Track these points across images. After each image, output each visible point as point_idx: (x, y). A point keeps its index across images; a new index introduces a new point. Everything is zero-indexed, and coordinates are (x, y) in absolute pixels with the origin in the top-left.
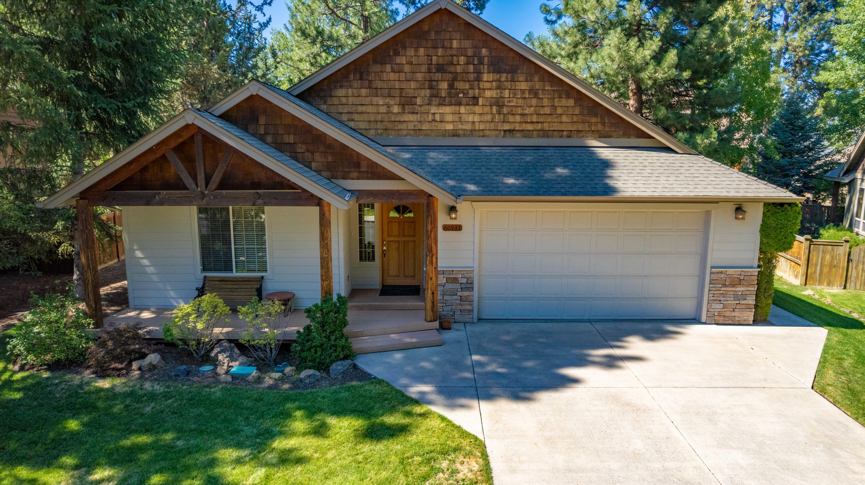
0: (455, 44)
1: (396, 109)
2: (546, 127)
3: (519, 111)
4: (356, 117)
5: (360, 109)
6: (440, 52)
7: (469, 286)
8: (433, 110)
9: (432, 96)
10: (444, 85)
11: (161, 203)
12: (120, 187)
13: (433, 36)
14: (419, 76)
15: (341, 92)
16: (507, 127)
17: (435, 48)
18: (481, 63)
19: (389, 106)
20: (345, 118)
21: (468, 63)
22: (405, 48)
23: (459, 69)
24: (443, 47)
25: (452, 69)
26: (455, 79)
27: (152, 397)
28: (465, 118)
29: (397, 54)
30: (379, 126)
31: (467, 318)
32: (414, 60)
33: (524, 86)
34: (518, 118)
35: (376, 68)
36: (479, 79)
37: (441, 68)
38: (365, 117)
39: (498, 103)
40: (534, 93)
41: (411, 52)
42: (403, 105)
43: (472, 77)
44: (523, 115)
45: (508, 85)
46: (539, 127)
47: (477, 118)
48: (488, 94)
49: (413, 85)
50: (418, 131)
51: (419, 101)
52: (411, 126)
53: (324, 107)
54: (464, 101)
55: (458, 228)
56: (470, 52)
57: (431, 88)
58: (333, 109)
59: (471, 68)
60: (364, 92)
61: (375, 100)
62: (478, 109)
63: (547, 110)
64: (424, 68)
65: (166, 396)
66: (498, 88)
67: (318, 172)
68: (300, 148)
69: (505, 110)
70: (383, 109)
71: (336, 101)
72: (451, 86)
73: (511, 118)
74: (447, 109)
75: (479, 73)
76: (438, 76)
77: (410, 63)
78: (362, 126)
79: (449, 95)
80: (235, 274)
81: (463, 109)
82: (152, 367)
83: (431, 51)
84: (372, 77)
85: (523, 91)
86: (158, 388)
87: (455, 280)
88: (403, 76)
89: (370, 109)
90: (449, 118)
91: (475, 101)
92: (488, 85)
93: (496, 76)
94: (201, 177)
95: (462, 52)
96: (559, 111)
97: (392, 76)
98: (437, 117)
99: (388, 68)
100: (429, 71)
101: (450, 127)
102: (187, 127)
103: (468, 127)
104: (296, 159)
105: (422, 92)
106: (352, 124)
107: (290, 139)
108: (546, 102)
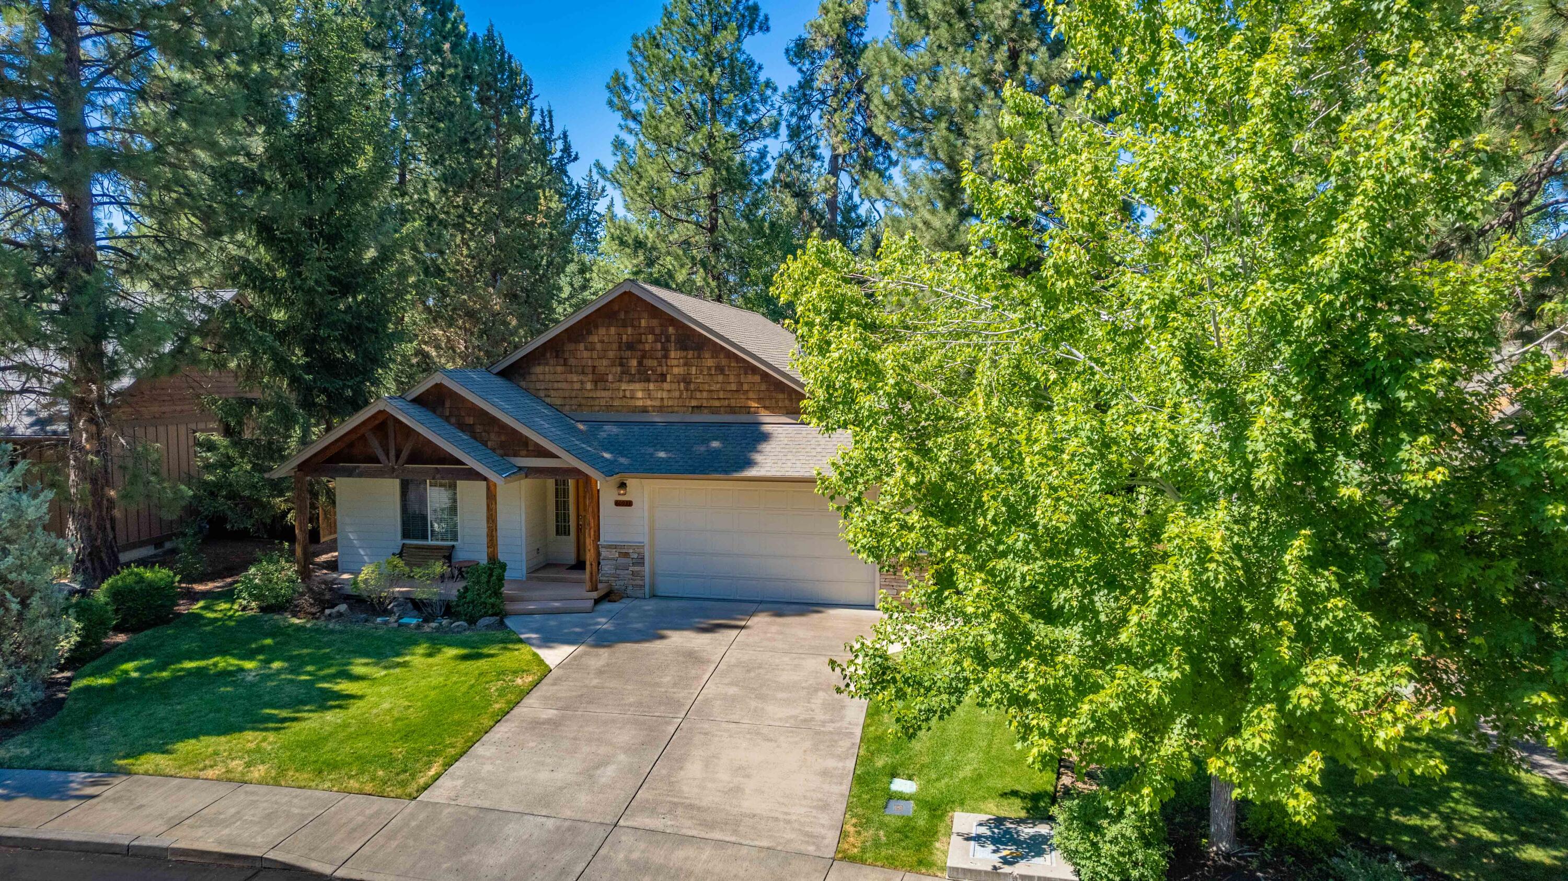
0: (643, 323)
1: (589, 386)
2: (733, 403)
3: (706, 387)
4: (552, 393)
5: (556, 385)
6: (630, 331)
7: (640, 561)
8: (624, 386)
9: (623, 373)
10: (634, 363)
11: (360, 475)
12: (331, 460)
13: (622, 316)
14: (611, 354)
15: (538, 369)
16: (694, 403)
17: (625, 326)
18: (668, 340)
19: (582, 382)
20: (542, 394)
21: (656, 341)
22: (596, 327)
23: (647, 347)
24: (633, 326)
25: (641, 347)
26: (643, 357)
27: (332, 632)
28: (654, 394)
29: (589, 333)
30: (574, 402)
31: (639, 593)
32: (606, 339)
33: (710, 362)
34: (705, 394)
35: (570, 347)
36: (666, 357)
37: (630, 346)
38: (561, 393)
39: (686, 380)
40: (720, 369)
41: (602, 331)
42: (595, 382)
43: (659, 354)
44: (710, 391)
45: (695, 362)
46: (726, 403)
47: (665, 395)
48: (676, 370)
49: (605, 362)
50: (609, 407)
51: (610, 378)
52: (603, 403)
53: (523, 384)
54: (653, 378)
55: (629, 504)
56: (657, 331)
57: (621, 365)
58: (532, 386)
59: (659, 346)
60: (559, 369)
61: (569, 377)
62: (666, 386)
63: (734, 387)
64: (615, 346)
65: (341, 632)
66: (685, 364)
67: (494, 450)
68: (478, 429)
69: (692, 387)
70: (577, 386)
71: (534, 378)
72: (640, 364)
73: (698, 395)
74: (637, 386)
75: (666, 350)
76: (629, 353)
77: (602, 342)
78: (558, 402)
79: (639, 372)
80: (430, 542)
81: (652, 386)
82: (340, 615)
83: (621, 330)
84: (567, 355)
85: (709, 368)
86: (337, 627)
87: (626, 555)
88: (595, 355)
89: (564, 385)
90: (640, 394)
91: (663, 378)
92: (675, 362)
93: (684, 354)
94: (392, 453)
95: (651, 330)
96: (746, 387)
97: (586, 354)
98: (628, 394)
99: (582, 346)
100: (620, 349)
101: (640, 403)
102: (380, 412)
103: (657, 403)
104: (475, 438)
105: (614, 370)
106: (548, 400)
107: (470, 420)
108: (732, 379)
